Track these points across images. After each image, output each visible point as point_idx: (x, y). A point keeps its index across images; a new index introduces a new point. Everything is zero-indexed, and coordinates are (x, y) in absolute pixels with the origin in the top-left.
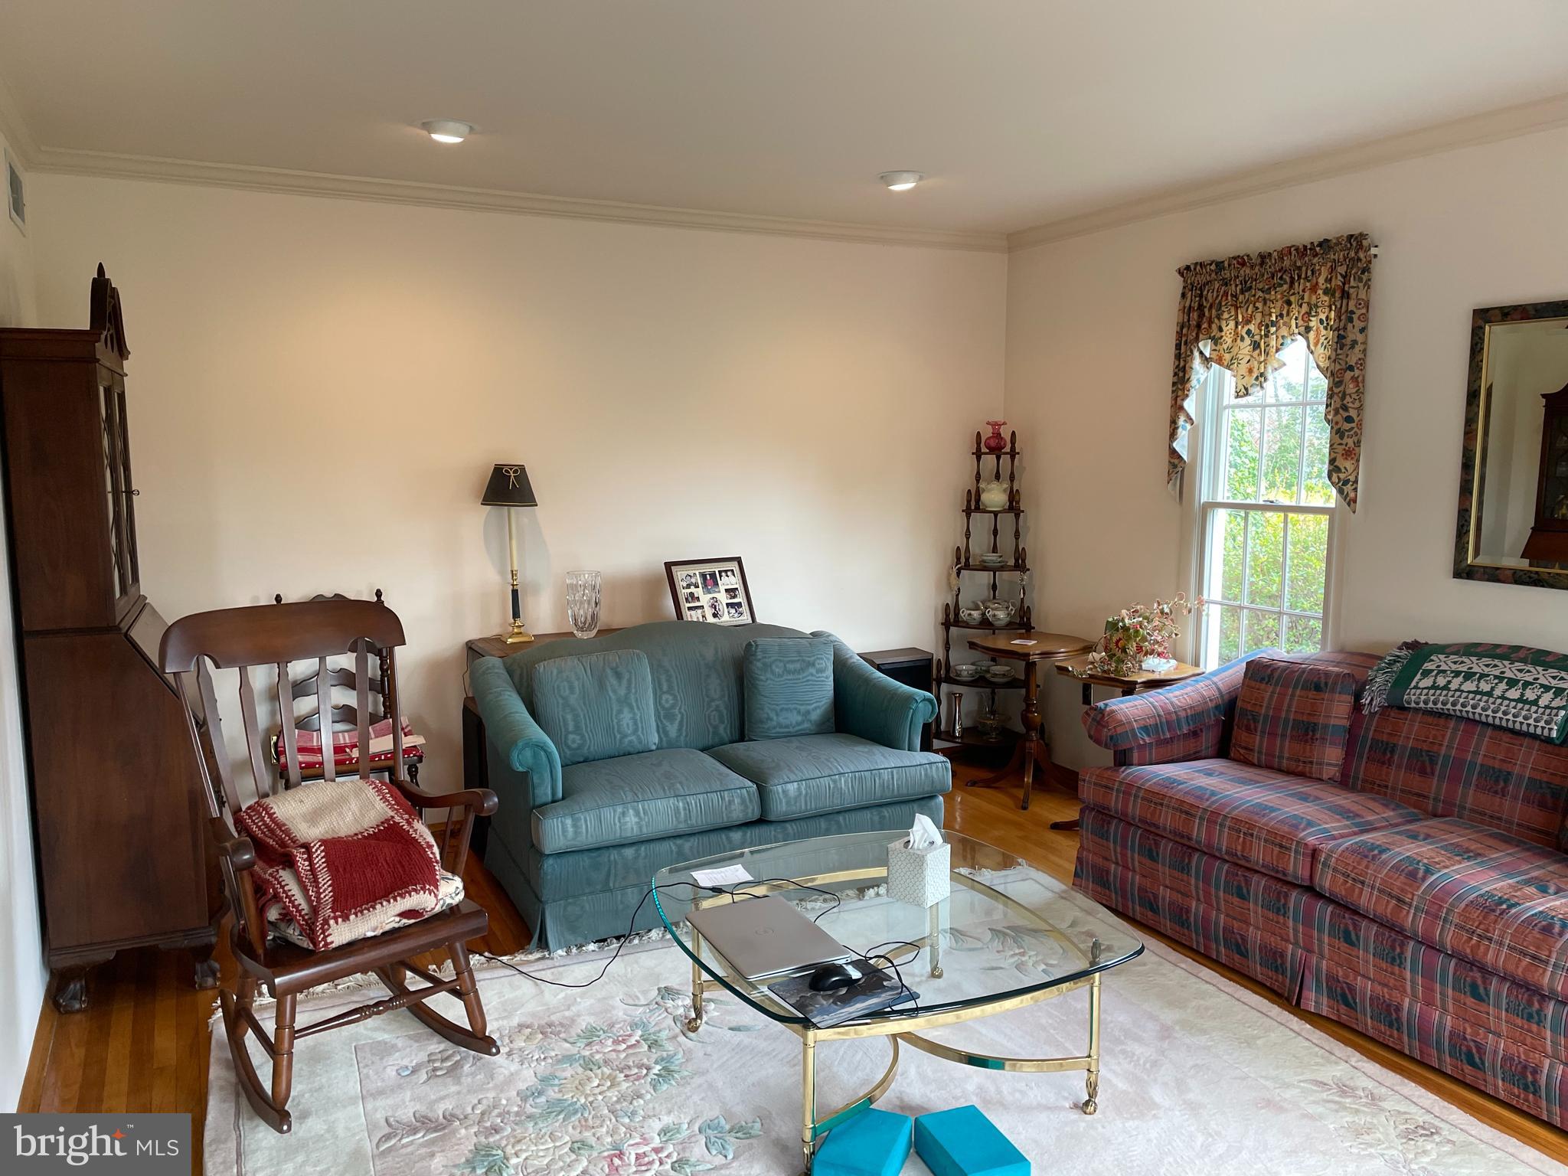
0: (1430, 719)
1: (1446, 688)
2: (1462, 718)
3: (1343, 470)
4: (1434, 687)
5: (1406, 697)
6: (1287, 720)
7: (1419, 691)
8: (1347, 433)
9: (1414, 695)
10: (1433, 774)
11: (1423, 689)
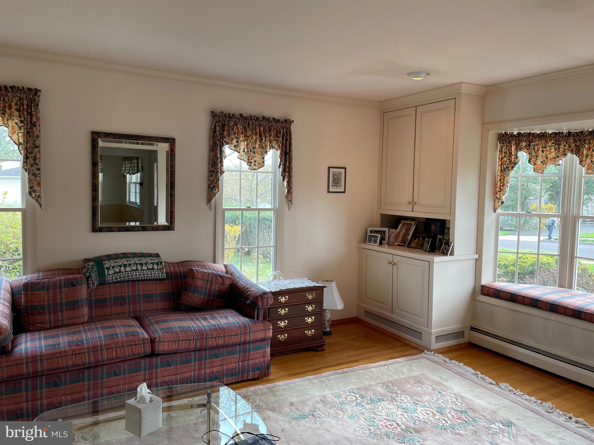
0: (117, 285)
1: (120, 272)
2: (129, 281)
3: (37, 191)
4: (115, 273)
5: (107, 279)
6: (61, 304)
7: (111, 276)
8: (38, 175)
9: (110, 277)
10: (125, 303)
11: (112, 274)
